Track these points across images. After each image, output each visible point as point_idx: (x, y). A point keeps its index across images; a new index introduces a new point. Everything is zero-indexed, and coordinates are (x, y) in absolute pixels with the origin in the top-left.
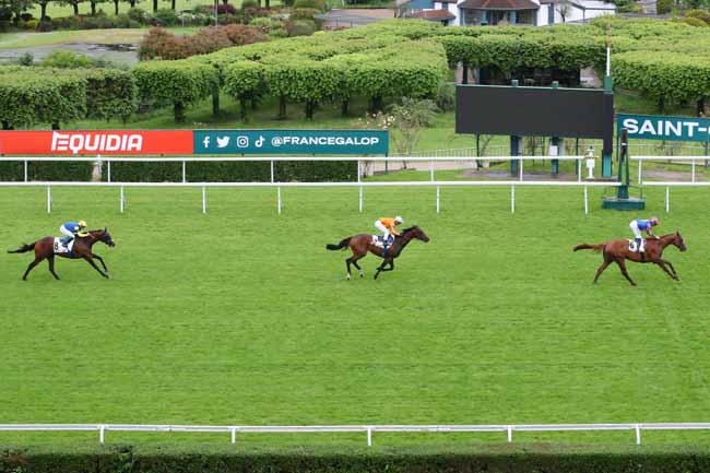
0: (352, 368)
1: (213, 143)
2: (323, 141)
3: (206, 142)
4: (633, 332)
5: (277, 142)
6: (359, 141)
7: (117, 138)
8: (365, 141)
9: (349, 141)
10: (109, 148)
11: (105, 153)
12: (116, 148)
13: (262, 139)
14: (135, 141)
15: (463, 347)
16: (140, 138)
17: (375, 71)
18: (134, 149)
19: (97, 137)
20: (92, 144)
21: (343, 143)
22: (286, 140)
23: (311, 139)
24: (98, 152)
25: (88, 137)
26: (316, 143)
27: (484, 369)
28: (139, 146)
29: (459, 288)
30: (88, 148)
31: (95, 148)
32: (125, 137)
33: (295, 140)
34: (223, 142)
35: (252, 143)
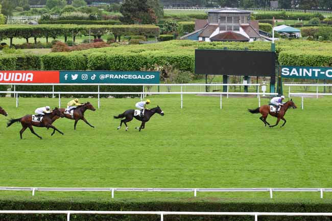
0: (118, 170)
1: (70, 78)
2: (126, 77)
3: (66, 77)
4: (278, 156)
5: (102, 77)
6: (144, 77)
7: (20, 74)
8: (148, 77)
9: (139, 77)
10: (16, 80)
11: (14, 82)
12: (20, 80)
13: (95, 76)
14: (29, 76)
15: (182, 162)
16: (32, 75)
17: (162, 57)
18: (29, 80)
19: (10, 74)
20: (7, 78)
21: (136, 78)
22: (107, 76)
23: (120, 76)
24: (10, 82)
25: (6, 74)
26: (122, 78)
27: (192, 171)
28: (31, 79)
29: (186, 137)
30: (5, 79)
31: (9, 80)
32: (24, 74)
33: (111, 76)
34: (75, 77)
35: (89, 77)
